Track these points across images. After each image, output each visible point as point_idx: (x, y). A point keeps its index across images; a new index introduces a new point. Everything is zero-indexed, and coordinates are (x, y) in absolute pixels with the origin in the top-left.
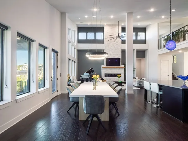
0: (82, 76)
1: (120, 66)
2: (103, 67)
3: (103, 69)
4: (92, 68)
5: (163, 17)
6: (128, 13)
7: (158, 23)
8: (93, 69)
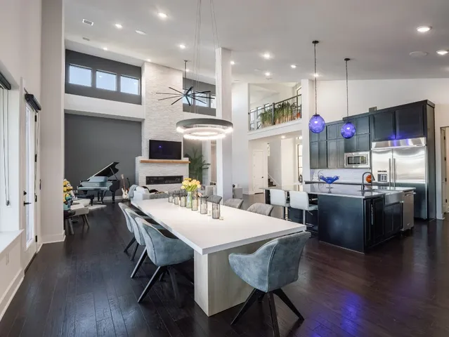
0: (83, 184)
1: (180, 159)
2: (142, 162)
3: (142, 164)
4: (116, 163)
5: (268, 74)
6: (224, 49)
7: (249, 84)
8: (117, 167)
